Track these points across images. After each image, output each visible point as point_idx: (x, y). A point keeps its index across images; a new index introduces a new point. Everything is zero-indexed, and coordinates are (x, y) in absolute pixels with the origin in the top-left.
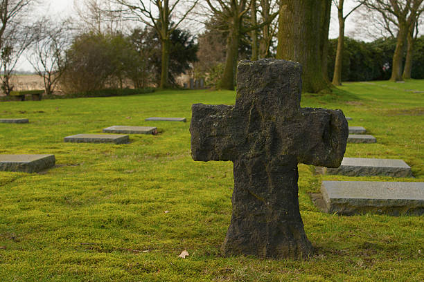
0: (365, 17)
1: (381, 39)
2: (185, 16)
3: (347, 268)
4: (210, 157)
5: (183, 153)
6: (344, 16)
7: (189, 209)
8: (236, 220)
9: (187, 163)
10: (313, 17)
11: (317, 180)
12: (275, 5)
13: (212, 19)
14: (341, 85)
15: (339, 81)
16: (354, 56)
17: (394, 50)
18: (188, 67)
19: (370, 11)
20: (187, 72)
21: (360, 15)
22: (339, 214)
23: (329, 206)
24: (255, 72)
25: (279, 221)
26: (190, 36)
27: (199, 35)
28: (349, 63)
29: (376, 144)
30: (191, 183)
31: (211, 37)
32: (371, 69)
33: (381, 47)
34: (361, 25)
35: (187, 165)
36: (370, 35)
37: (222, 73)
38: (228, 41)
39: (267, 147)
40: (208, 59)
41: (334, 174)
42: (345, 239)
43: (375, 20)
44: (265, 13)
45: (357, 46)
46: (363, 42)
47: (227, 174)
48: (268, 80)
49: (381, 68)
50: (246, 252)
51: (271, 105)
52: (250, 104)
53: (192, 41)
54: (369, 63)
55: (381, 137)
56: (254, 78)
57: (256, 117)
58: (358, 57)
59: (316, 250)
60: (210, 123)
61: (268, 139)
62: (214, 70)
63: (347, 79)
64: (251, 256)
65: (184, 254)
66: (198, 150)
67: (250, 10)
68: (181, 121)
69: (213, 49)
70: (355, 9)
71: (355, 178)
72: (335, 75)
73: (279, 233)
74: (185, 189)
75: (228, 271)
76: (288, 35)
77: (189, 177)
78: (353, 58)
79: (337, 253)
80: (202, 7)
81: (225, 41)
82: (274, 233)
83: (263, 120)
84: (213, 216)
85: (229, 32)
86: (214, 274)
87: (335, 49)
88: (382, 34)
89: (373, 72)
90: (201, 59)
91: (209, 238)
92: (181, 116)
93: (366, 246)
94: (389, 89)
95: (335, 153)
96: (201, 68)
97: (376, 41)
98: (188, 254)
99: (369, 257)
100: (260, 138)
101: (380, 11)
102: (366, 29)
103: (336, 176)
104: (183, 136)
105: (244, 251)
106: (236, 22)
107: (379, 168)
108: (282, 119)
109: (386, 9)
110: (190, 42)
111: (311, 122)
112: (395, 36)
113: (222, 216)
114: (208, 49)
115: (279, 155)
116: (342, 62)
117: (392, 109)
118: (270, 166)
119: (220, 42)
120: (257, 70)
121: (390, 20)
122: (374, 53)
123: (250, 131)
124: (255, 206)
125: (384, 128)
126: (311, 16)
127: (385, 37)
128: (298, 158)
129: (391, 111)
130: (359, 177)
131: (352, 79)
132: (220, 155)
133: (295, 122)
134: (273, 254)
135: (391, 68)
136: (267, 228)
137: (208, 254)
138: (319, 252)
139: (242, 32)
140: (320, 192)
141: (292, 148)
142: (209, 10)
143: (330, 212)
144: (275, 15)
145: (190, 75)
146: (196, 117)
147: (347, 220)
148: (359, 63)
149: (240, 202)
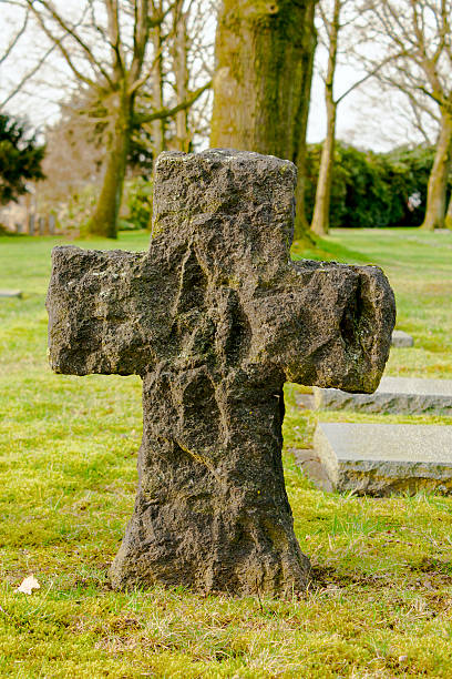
0: (375, 102)
1: (406, 146)
2: (20, 87)
3: (393, 617)
4: (89, 366)
5: (18, 360)
6: (335, 99)
7: (36, 480)
8: (145, 508)
9: (28, 381)
10: (281, 94)
11: (303, 422)
12: (200, 72)
13: (74, 96)
14: (327, 233)
15: (324, 225)
16: (354, 178)
17: (431, 167)
18: (23, 191)
19: (384, 90)
20: (22, 199)
21: (365, 98)
22: (359, 494)
23: (335, 479)
24: (194, 179)
25: (242, 511)
26: (30, 127)
27: (48, 127)
28: (344, 192)
29: (412, 349)
30: (38, 425)
31: (71, 132)
32: (385, 206)
33: (406, 162)
34: (366, 117)
35: (27, 385)
36: (385, 139)
37: (93, 203)
38: (106, 139)
39: (219, 346)
40: (66, 177)
41: (338, 409)
42: (380, 551)
43: (393, 109)
44: (180, 88)
45: (359, 158)
46: (371, 152)
47: (115, 406)
48: (223, 196)
49: (404, 204)
50: (170, 580)
51: (230, 253)
52: (182, 249)
53: (34, 139)
54: (381, 191)
55: (421, 335)
56: (192, 192)
57: (195, 279)
58: (361, 179)
59: (319, 575)
60: (93, 290)
61: (223, 327)
62: (76, 198)
63: (339, 223)
64: (180, 588)
65: (30, 583)
66: (64, 349)
67: (150, 81)
68: (12, 296)
69: (77, 155)
70: (356, 85)
71: (381, 417)
72: (319, 214)
73: (242, 535)
74: (26, 437)
75: (131, 625)
76: (231, 129)
77: (34, 412)
78: (351, 182)
79: (367, 582)
80: (55, 70)
81: (100, 140)
82: (231, 536)
83: (211, 285)
84: (88, 496)
85: (107, 124)
86: (98, 632)
87: (316, 164)
88: (407, 135)
89: (389, 210)
90: (50, 176)
91: (82, 547)
92: (12, 287)
93: (428, 567)
94: (421, 245)
95: (368, 360)
96: (50, 192)
97: (395, 150)
98: (38, 586)
99: (437, 592)
100: (203, 324)
101: (405, 92)
102: (376, 124)
103: (343, 413)
104: (15, 326)
105: (162, 576)
106: (124, 101)
107: (429, 397)
108: (252, 283)
109: (415, 87)
110: (30, 141)
111: (316, 293)
112: (433, 142)
113: (109, 497)
114: (64, 155)
115: (244, 363)
116: (332, 191)
117: (433, 282)
118: (224, 389)
119: (89, 142)
120: (199, 173)
121: (424, 108)
122: (392, 174)
123: (182, 309)
124: (191, 476)
125: (424, 317)
126: (277, 93)
127: (414, 144)
128: (287, 370)
129: (434, 286)
130: (390, 417)
131: (349, 222)
132: (113, 362)
133: (281, 291)
134: (227, 582)
135: (424, 204)
136: (215, 526)
137: (82, 584)
138: (328, 580)
139: (135, 124)
140: (312, 448)
141: (272, 349)
142: (68, 78)
143: (340, 490)
144: (200, 92)
145: (28, 206)
146: (62, 276)
147: (376, 507)
148: (362, 192)
149: (156, 467)
